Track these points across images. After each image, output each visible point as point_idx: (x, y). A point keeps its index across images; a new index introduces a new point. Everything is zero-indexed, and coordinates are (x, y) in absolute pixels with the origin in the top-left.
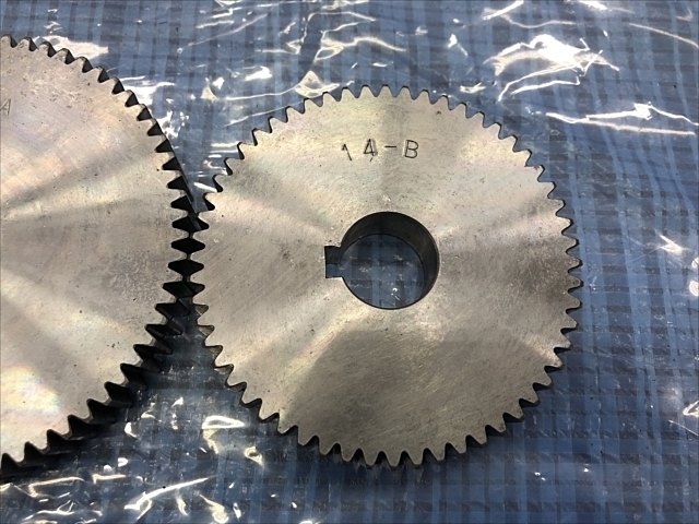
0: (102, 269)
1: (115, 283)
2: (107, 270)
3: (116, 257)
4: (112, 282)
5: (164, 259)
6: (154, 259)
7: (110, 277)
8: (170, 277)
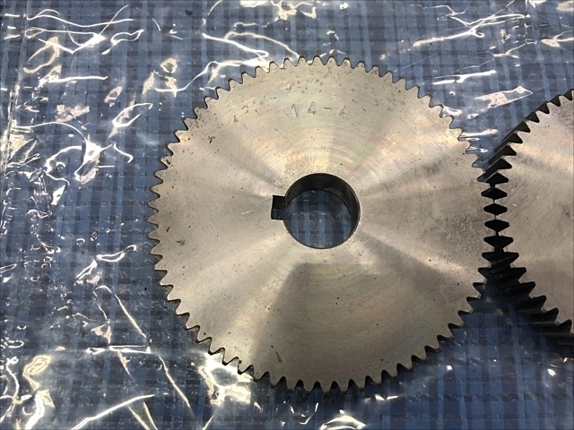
0: (439, 229)
1: (450, 239)
2: (442, 229)
3: (447, 220)
4: (448, 238)
5: (481, 220)
6: (476, 220)
7: (446, 235)
8: (488, 233)
